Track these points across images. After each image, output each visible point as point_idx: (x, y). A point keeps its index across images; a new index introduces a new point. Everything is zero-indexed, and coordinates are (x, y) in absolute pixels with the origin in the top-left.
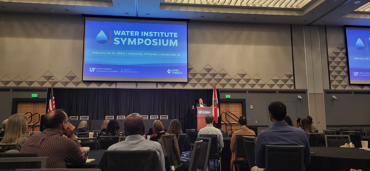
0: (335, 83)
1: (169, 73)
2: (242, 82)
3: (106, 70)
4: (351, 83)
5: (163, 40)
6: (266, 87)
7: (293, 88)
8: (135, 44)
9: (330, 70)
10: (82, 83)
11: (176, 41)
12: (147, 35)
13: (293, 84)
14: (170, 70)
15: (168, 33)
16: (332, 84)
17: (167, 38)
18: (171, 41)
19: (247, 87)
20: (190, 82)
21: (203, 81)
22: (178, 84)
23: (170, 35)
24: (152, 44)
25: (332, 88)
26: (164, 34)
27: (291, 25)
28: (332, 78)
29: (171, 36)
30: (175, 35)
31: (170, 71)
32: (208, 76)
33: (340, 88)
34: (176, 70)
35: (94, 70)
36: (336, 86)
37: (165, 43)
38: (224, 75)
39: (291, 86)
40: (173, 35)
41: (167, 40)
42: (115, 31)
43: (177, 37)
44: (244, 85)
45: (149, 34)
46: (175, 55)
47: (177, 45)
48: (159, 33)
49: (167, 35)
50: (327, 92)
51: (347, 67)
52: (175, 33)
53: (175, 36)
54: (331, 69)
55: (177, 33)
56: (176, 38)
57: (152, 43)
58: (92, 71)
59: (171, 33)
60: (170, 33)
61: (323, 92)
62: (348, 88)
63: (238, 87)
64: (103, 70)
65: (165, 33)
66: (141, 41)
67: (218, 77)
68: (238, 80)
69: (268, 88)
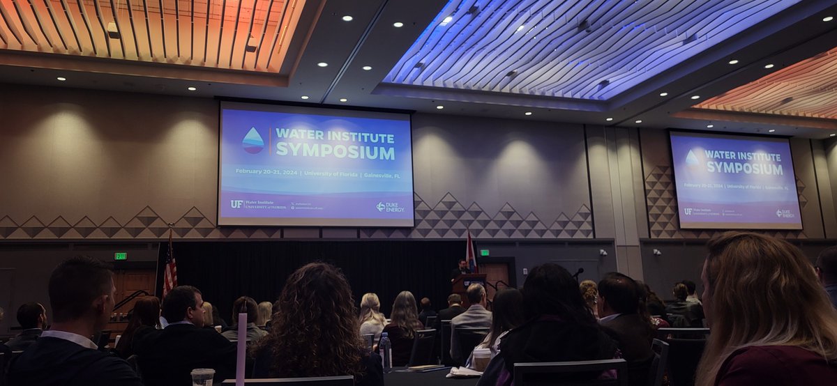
0: (656, 227)
1: (380, 209)
2: (508, 226)
3: (264, 205)
4: (681, 227)
5: (368, 148)
6: (549, 236)
7: (591, 236)
8: (317, 155)
9: (648, 204)
10: (215, 230)
11: (392, 150)
12: (339, 139)
13: (591, 228)
14: (382, 205)
15: (377, 135)
16: (652, 229)
17: (375, 144)
18: (382, 149)
19: (517, 235)
20: (418, 227)
21: (441, 225)
22: (396, 231)
23: (380, 138)
24: (347, 155)
25: (653, 237)
26: (369, 137)
27: (584, 125)
28: (651, 220)
29: (383, 141)
30: (390, 140)
31: (381, 207)
32: (450, 216)
33: (664, 236)
34: (393, 205)
35: (239, 204)
36: (659, 233)
37: (372, 153)
38: (477, 214)
39: (587, 232)
40: (386, 138)
41: (376, 149)
42: (278, 130)
43: (393, 142)
44: (511, 232)
45: (342, 137)
46: (390, 176)
47: (393, 158)
48: (360, 134)
49: (374, 138)
50: (646, 243)
51: (673, 200)
52: (389, 136)
53: (389, 142)
54: (650, 203)
55: (393, 136)
56: (391, 145)
57: (348, 153)
58: (235, 207)
59: (383, 136)
60: (380, 135)
61: (638, 243)
62: (677, 236)
63: (501, 235)
64: (257, 205)
65: (372, 135)
66: (327, 149)
67: (467, 216)
68: (502, 223)
69: (552, 236)
